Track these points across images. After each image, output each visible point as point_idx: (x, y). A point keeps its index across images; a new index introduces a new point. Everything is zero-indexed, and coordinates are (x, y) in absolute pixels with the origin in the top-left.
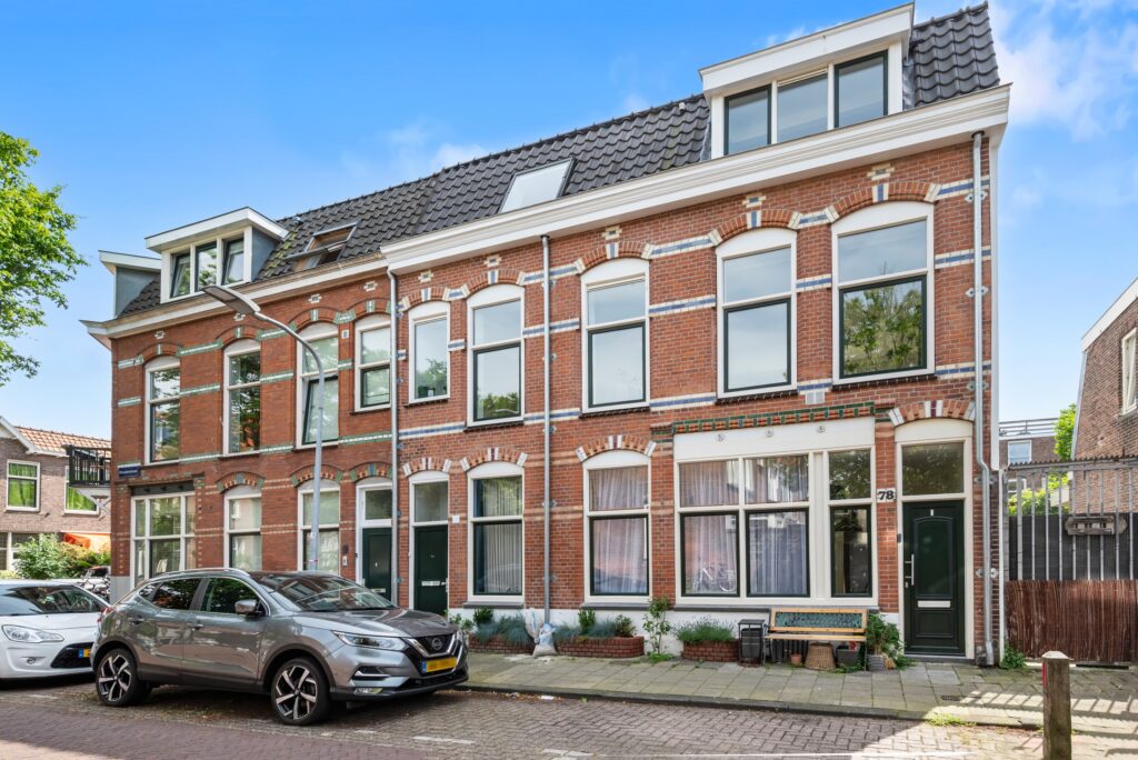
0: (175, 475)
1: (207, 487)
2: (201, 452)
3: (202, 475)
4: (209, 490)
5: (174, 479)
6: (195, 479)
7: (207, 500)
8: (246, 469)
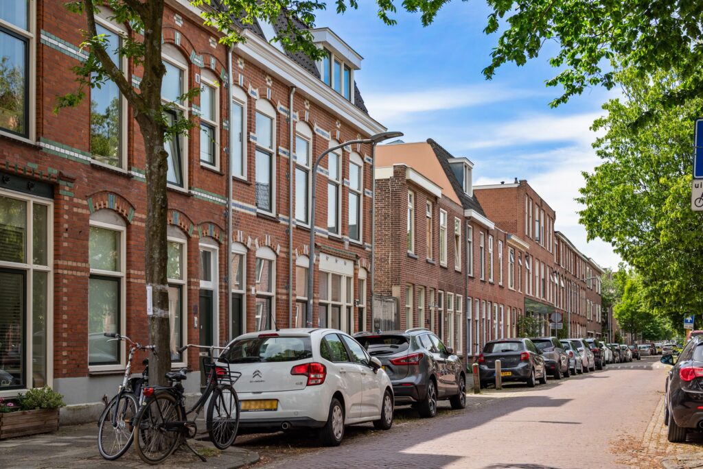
0: (35, 166)
1: (75, 200)
2: (71, 145)
3: (72, 180)
4: (78, 206)
5: (32, 171)
6: (62, 183)
7: (75, 219)
8: (117, 190)
